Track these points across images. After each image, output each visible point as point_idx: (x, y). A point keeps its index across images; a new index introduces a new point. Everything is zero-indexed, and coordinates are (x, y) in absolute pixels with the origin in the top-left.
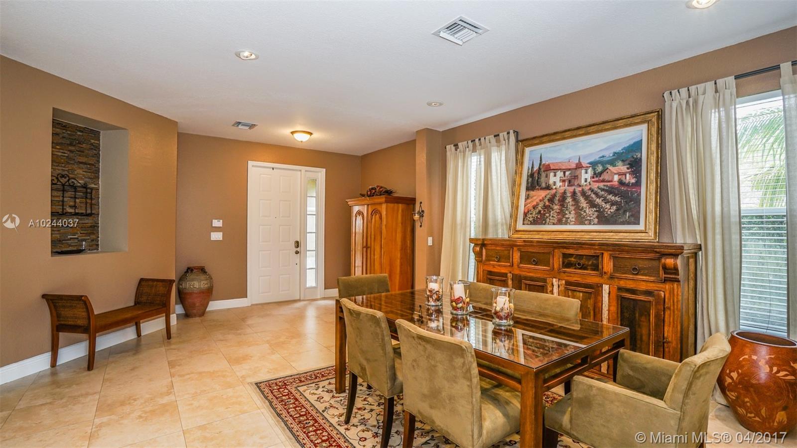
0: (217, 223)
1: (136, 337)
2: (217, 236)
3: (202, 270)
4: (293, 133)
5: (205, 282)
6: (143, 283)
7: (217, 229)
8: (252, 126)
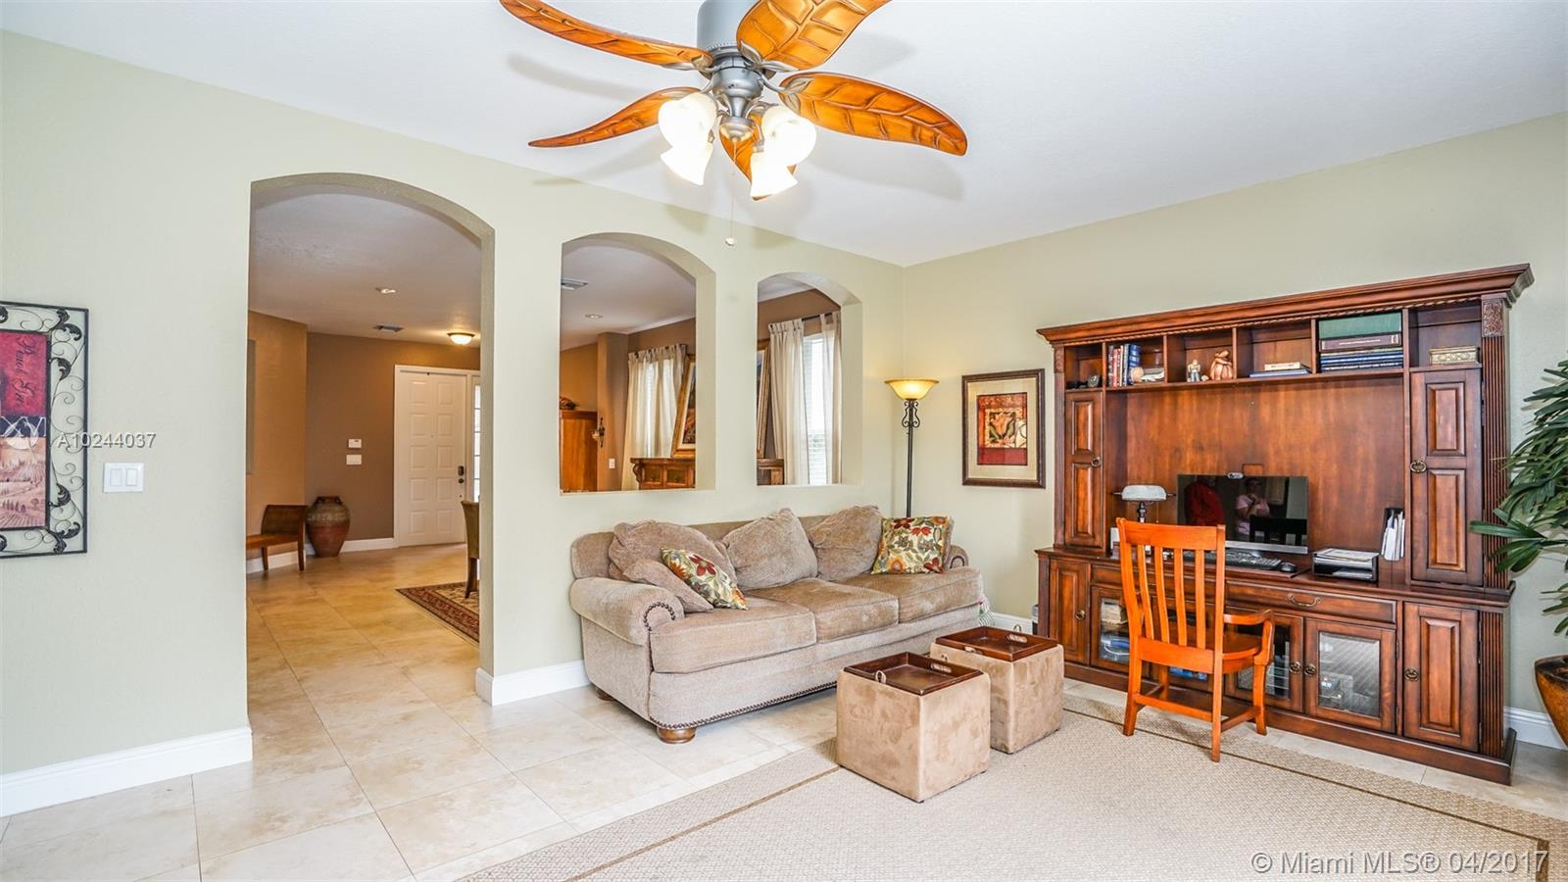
0: (354, 443)
1: (262, 569)
2: (354, 460)
3: (336, 501)
4: (450, 335)
5: (341, 514)
6: (271, 510)
7: (355, 451)
8: (397, 329)
